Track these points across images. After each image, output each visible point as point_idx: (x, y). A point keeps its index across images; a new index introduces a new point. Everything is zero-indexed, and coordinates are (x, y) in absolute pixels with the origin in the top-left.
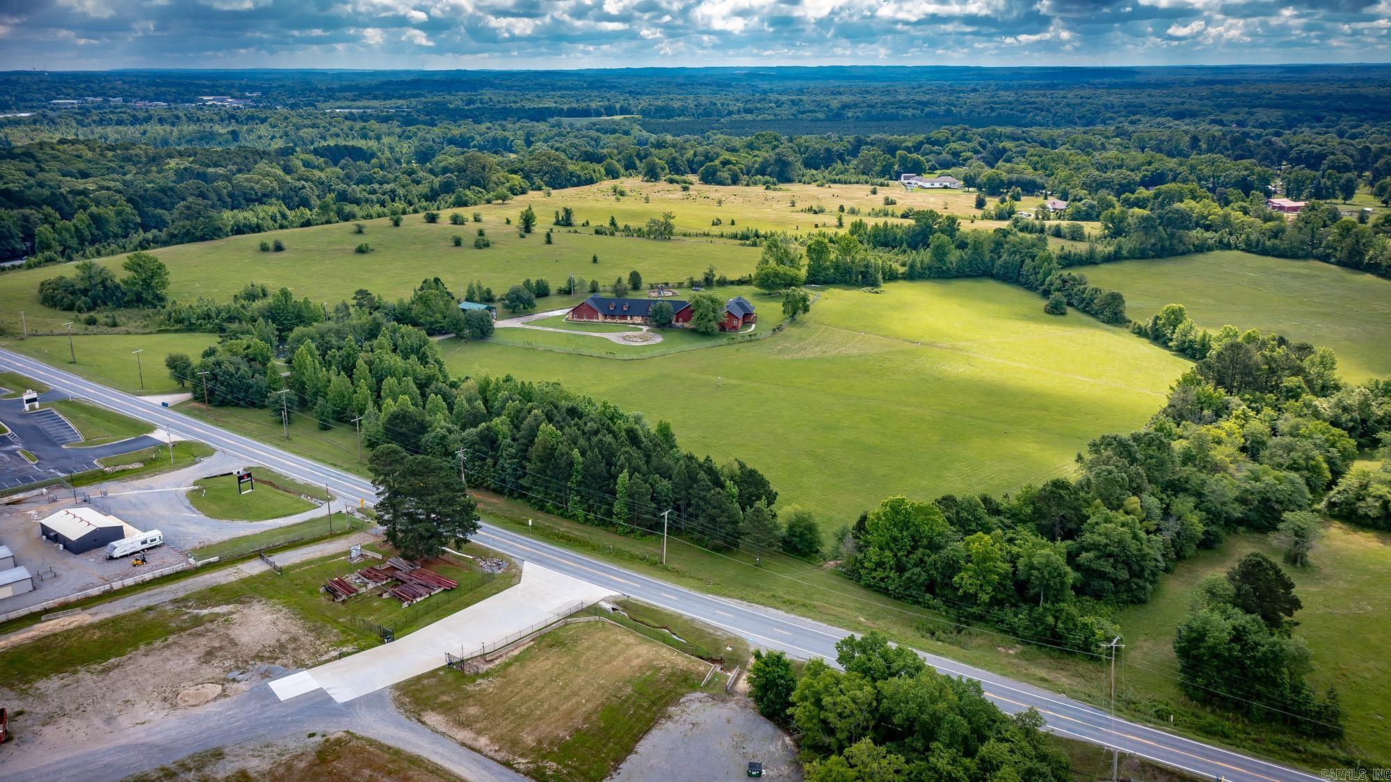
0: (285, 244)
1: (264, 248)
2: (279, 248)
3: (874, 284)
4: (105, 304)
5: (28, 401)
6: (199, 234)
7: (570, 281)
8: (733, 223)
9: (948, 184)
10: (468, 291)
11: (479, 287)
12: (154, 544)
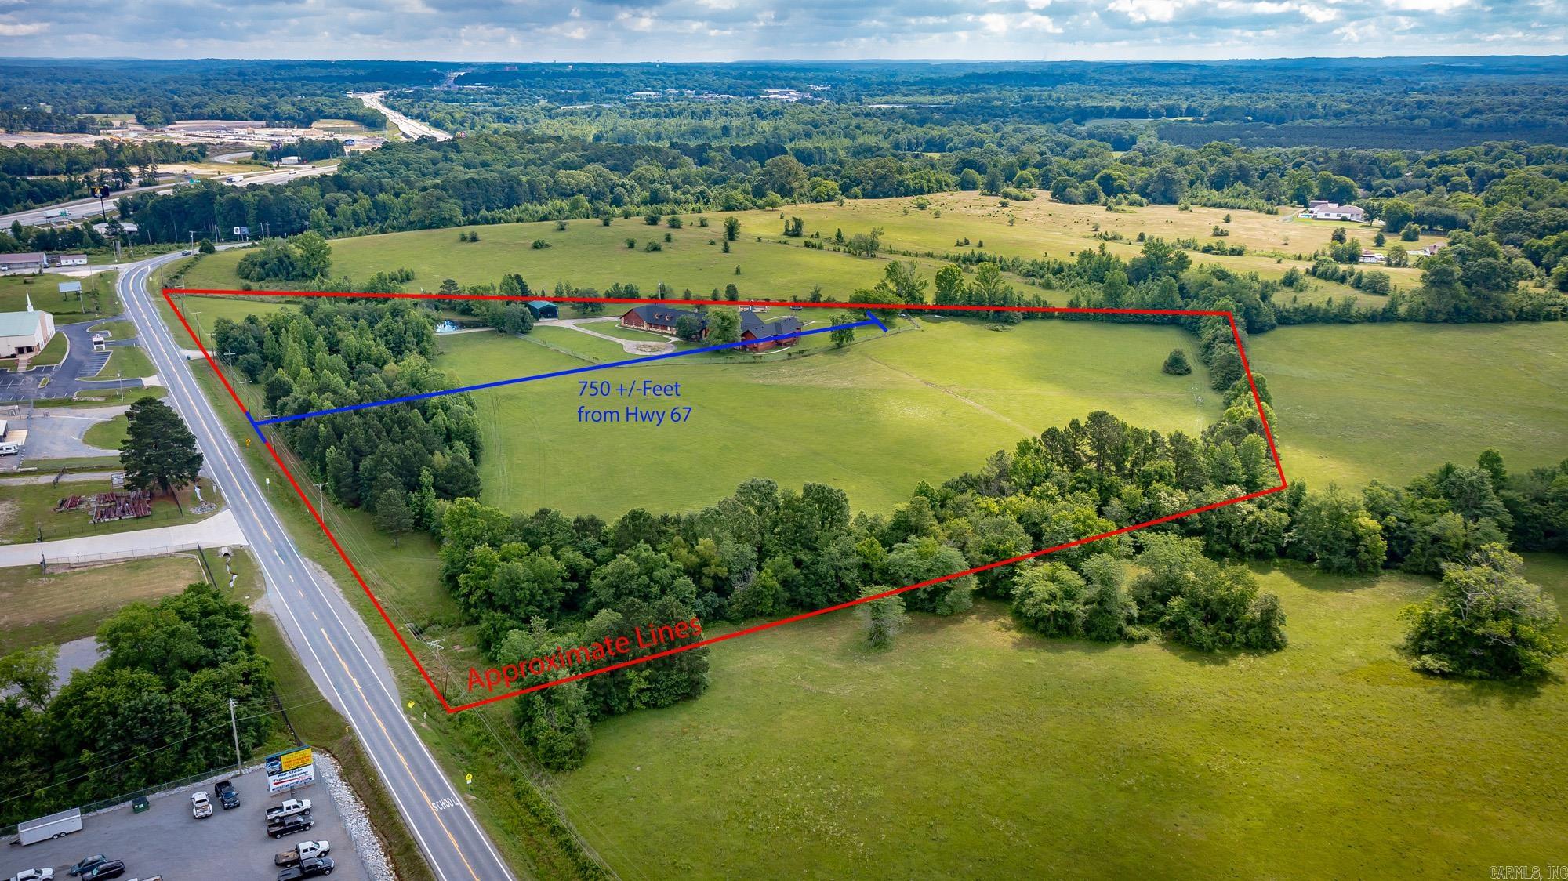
0: (480, 236)
1: (463, 239)
2: (474, 239)
3: (1008, 321)
4: (277, 275)
5: (96, 343)
6: (427, 222)
7: (663, 289)
8: (981, 245)
9: (1348, 216)
10: (557, 290)
11: (568, 287)
12: (10, 451)
